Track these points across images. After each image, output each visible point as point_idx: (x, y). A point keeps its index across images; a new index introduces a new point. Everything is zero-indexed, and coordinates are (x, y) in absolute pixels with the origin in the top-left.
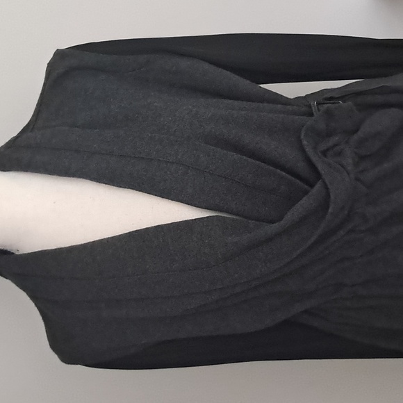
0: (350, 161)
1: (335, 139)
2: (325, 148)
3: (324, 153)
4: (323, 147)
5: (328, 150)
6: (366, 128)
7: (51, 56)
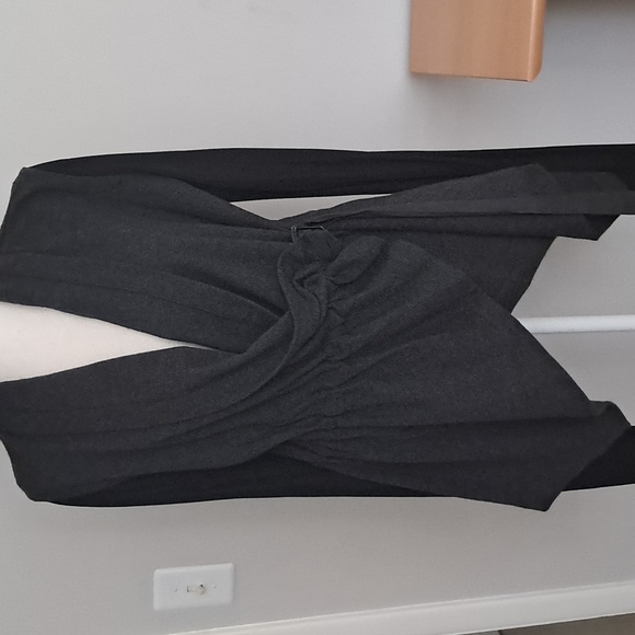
0: (323, 290)
1: (312, 267)
2: (302, 276)
3: (301, 282)
4: (299, 275)
5: (305, 278)
6: (344, 256)
7: (17, 174)
